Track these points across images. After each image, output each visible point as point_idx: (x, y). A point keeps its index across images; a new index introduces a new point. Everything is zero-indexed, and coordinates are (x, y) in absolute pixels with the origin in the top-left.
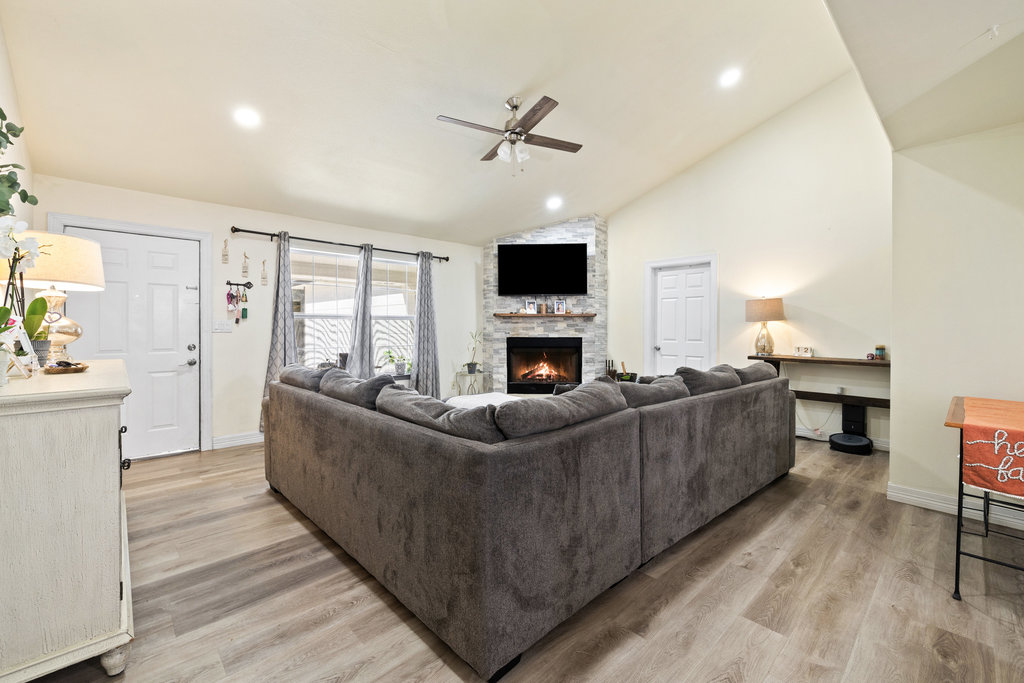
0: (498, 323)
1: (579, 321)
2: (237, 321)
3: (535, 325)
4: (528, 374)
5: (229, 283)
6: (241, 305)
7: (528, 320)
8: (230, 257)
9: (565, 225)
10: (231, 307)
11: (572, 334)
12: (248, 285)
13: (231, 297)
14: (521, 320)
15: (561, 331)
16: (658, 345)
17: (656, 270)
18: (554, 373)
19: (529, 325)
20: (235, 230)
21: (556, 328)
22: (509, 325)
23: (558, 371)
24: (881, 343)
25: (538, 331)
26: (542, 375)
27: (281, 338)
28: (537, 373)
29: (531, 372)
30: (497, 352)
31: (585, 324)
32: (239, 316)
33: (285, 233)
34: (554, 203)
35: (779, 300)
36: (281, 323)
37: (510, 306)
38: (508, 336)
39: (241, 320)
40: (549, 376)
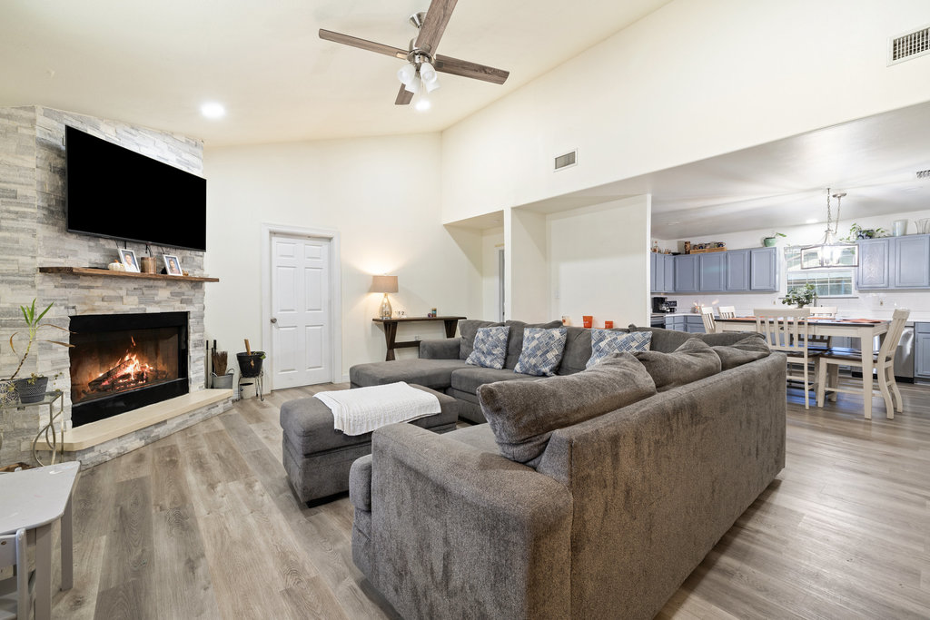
0: (49, 286)
1: (185, 288)
3: (123, 293)
4: (100, 381)
7: (113, 284)
11: (176, 307)
14: (99, 283)
15: (162, 301)
16: (274, 316)
17: (273, 233)
18: (148, 368)
19: (111, 293)
21: (157, 299)
22: (73, 291)
23: (155, 365)
25: (128, 303)
26: (128, 376)
28: (120, 374)
29: (109, 374)
30: (47, 346)
31: (192, 292)
34: (213, 110)
35: (395, 278)
37: (75, 253)
38: (73, 313)
40: (140, 376)
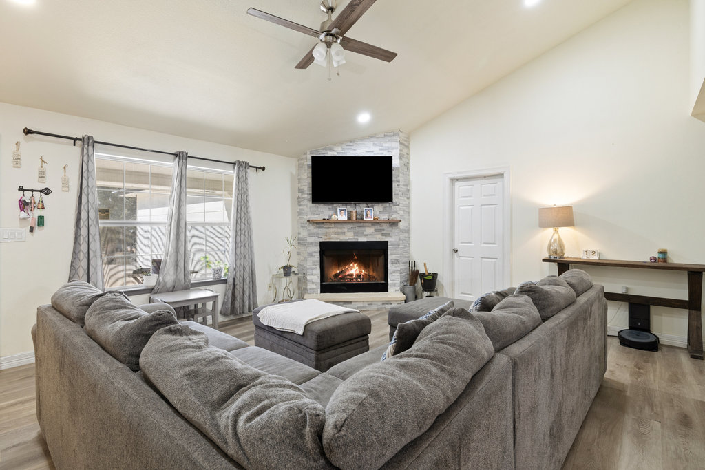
0: (311, 228)
1: (385, 226)
2: (32, 230)
3: (346, 230)
4: (339, 274)
5: (21, 189)
6: (37, 213)
7: (339, 226)
8: (23, 161)
9: (372, 139)
10: (23, 214)
11: (379, 238)
12: (46, 191)
13: (23, 204)
14: (333, 226)
15: (369, 235)
16: (456, 247)
17: (454, 180)
18: (363, 272)
19: (340, 230)
20: (28, 132)
21: (365, 233)
22: (322, 230)
23: (368, 271)
24: (663, 247)
25: (348, 236)
26: (352, 275)
27: (84, 247)
28: (347, 273)
29: (342, 272)
30: (310, 255)
31: (390, 229)
32: (34, 223)
33: (89, 138)
34: (364, 118)
35: (569, 208)
36: (84, 231)
37: (322, 212)
38: (321, 240)
39: (37, 229)
40: (359, 276)
